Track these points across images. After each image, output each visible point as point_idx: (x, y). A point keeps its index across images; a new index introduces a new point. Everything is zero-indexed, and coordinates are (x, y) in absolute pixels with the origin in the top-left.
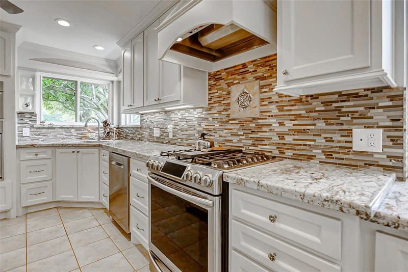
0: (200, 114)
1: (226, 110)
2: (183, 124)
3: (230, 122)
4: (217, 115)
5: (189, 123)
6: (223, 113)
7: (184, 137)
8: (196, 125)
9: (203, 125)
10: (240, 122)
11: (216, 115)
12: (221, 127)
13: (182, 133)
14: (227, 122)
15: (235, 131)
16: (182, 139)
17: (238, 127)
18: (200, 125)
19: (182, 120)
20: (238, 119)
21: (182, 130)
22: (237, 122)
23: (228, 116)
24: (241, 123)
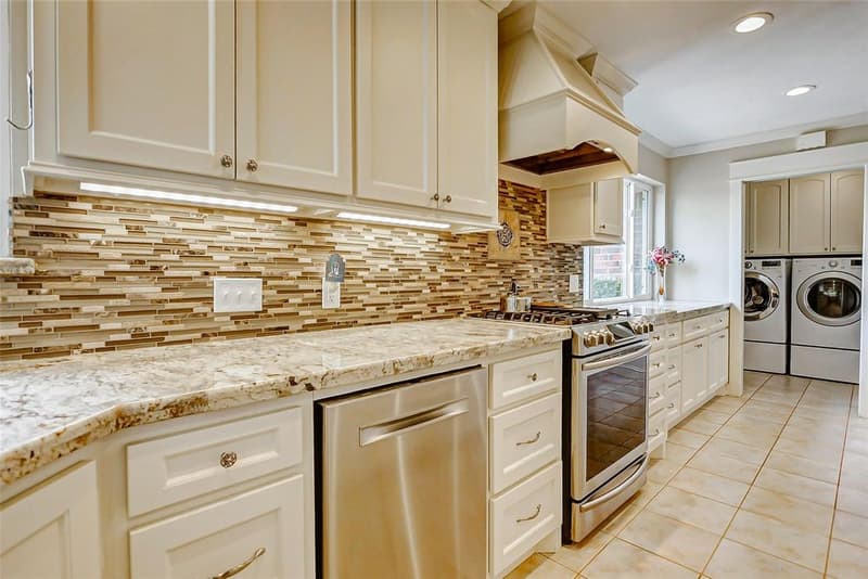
0: (433, 246)
1: (482, 245)
2: (383, 264)
3: (488, 265)
4: (468, 252)
5: (405, 262)
6: (477, 249)
7: (389, 299)
8: (424, 270)
9: (441, 270)
10: (500, 267)
11: (466, 251)
12: (474, 274)
13: (381, 289)
14: (484, 264)
15: (493, 280)
16: (381, 306)
17: (497, 273)
18: (433, 269)
19: (379, 253)
20: (499, 260)
21: (380, 282)
22: (496, 265)
23: (485, 255)
24: (502, 267)
